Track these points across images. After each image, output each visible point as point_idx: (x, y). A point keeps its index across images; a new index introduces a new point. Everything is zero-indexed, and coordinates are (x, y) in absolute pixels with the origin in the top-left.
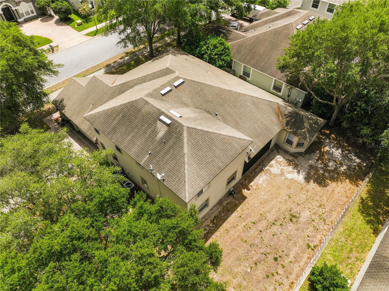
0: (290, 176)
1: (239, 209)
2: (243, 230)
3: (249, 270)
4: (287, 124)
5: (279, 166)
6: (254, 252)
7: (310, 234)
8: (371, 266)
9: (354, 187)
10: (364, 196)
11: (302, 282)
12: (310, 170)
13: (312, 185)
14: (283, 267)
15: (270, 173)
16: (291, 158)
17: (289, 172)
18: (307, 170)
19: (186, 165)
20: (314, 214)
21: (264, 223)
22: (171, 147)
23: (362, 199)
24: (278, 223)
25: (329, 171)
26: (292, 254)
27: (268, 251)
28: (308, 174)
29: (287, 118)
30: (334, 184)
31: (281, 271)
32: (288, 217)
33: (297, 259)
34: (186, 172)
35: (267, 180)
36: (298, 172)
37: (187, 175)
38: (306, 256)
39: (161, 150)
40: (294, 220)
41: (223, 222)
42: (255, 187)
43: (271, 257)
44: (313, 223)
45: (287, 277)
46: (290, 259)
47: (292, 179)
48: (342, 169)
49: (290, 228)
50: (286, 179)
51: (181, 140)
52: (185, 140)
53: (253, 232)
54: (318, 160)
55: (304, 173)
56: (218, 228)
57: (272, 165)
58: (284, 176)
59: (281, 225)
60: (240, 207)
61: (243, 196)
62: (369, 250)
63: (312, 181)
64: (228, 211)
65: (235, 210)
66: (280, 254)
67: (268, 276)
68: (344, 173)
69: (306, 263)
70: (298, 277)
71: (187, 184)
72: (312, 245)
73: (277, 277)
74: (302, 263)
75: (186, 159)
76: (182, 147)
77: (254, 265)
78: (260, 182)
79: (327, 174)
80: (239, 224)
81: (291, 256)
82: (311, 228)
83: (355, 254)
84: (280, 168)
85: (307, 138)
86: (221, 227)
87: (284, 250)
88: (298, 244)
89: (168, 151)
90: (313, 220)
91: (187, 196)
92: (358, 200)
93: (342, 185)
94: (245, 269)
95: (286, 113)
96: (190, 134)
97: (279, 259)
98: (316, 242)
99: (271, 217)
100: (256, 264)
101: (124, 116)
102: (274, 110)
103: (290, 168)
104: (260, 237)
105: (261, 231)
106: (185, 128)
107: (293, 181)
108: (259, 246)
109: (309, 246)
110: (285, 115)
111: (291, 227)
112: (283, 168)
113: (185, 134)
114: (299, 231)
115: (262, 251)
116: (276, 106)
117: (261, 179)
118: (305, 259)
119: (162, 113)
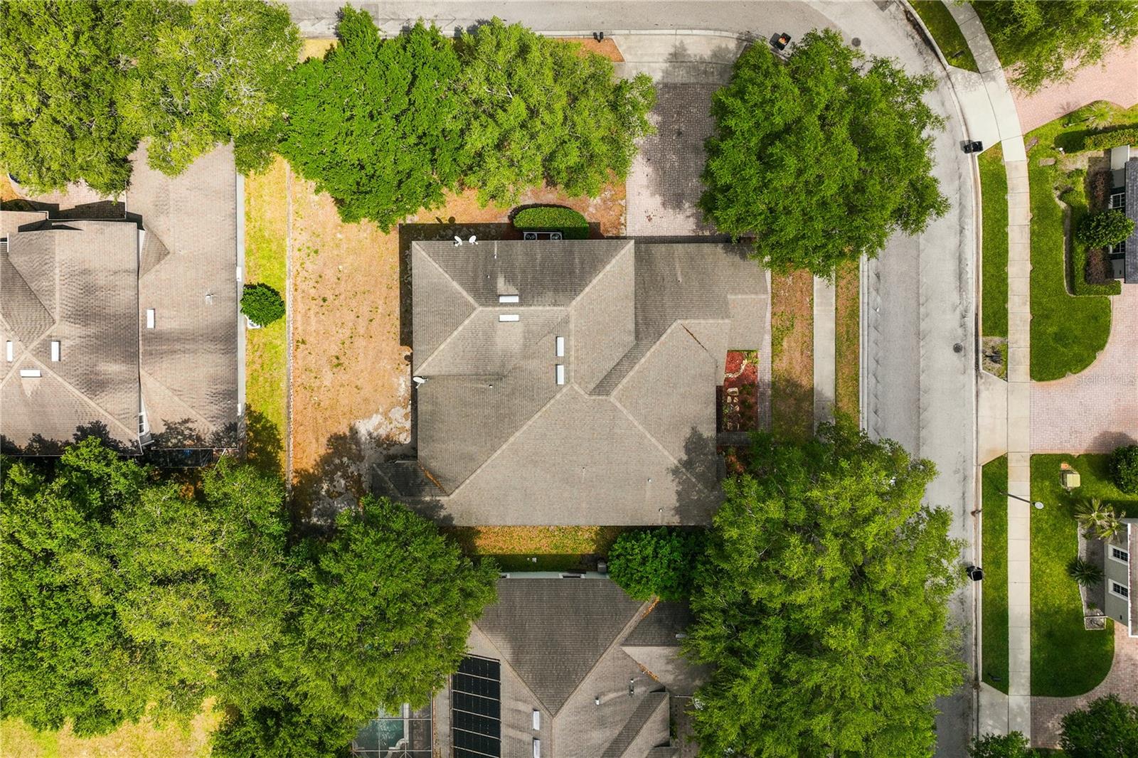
0: (376, 419)
1: (398, 323)
2: (376, 303)
3: (340, 267)
4: (415, 471)
5: (399, 426)
6: (349, 289)
7: (309, 358)
8: (235, 335)
9: (299, 466)
10: (281, 455)
11: (287, 295)
12: (360, 451)
13: (343, 429)
14: (313, 299)
15: (399, 403)
16: (392, 451)
17: (380, 425)
18: (363, 447)
19: (443, 272)
20: (319, 388)
21: (362, 331)
22: (475, 277)
23: (281, 448)
24: (347, 342)
25: (337, 468)
26: (313, 320)
27: (336, 302)
28: (358, 443)
29: (422, 481)
30: (322, 451)
31: (313, 291)
32: (343, 360)
33: (306, 317)
34: (437, 266)
35: (397, 389)
36: (370, 434)
37: (434, 264)
38: (300, 330)
39: (485, 266)
40: (335, 361)
41: (401, 293)
42: (402, 366)
43: (330, 298)
44: (314, 375)
45: (303, 291)
46: (312, 312)
47: (370, 417)
48: (325, 486)
49: (333, 346)
50: (377, 412)
51: (469, 290)
52: (465, 293)
53: (365, 310)
54: (360, 475)
55: (363, 439)
56: (400, 282)
57: (407, 420)
58: (382, 414)
59: (343, 343)
60: (399, 327)
61: (406, 345)
62: (247, 382)
63: (348, 434)
64: (406, 311)
65: (401, 317)
66: (324, 309)
67: (321, 277)
68: (319, 481)
69: (295, 321)
70: (295, 300)
71: (427, 256)
72: (302, 346)
73: (312, 283)
74: (299, 318)
75: (447, 276)
76: (462, 284)
77: (339, 276)
78: (402, 380)
79: (337, 461)
80: (385, 306)
81: (313, 316)
82: (313, 366)
83: (257, 366)
84: (395, 423)
85: (378, 467)
86: (398, 285)
87: (323, 317)
88: (314, 334)
89: (475, 271)
90: (316, 378)
91: (417, 247)
92: (284, 443)
93: (313, 458)
94: (345, 265)
95: (427, 488)
96: (467, 304)
97: (322, 303)
98: (300, 354)
99: (360, 343)
100: (339, 279)
101: (572, 273)
102: (446, 480)
103: (383, 432)
104: (355, 310)
105: (358, 317)
106: (476, 305)
107: (368, 415)
108: (348, 300)
109: (303, 342)
110: (426, 484)
111: (334, 350)
112: (392, 426)
113: (470, 299)
114: (322, 351)
115: (342, 297)
116: (447, 489)
117: (403, 386)
118: (299, 324)
119: (521, 304)
